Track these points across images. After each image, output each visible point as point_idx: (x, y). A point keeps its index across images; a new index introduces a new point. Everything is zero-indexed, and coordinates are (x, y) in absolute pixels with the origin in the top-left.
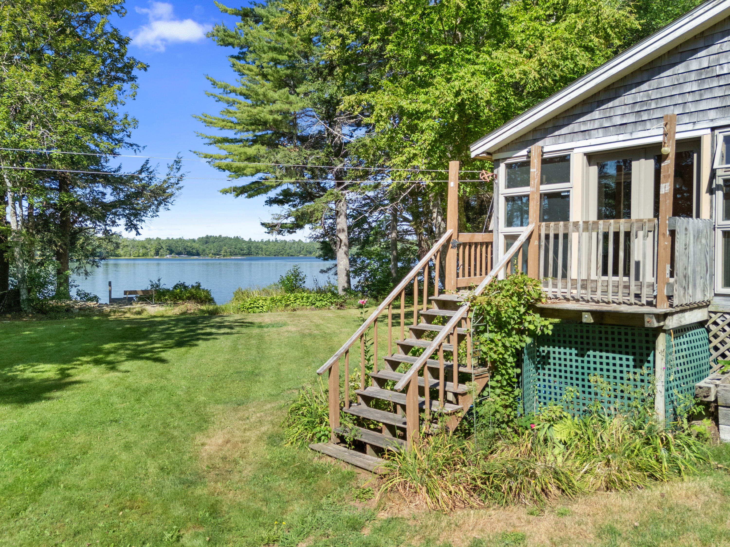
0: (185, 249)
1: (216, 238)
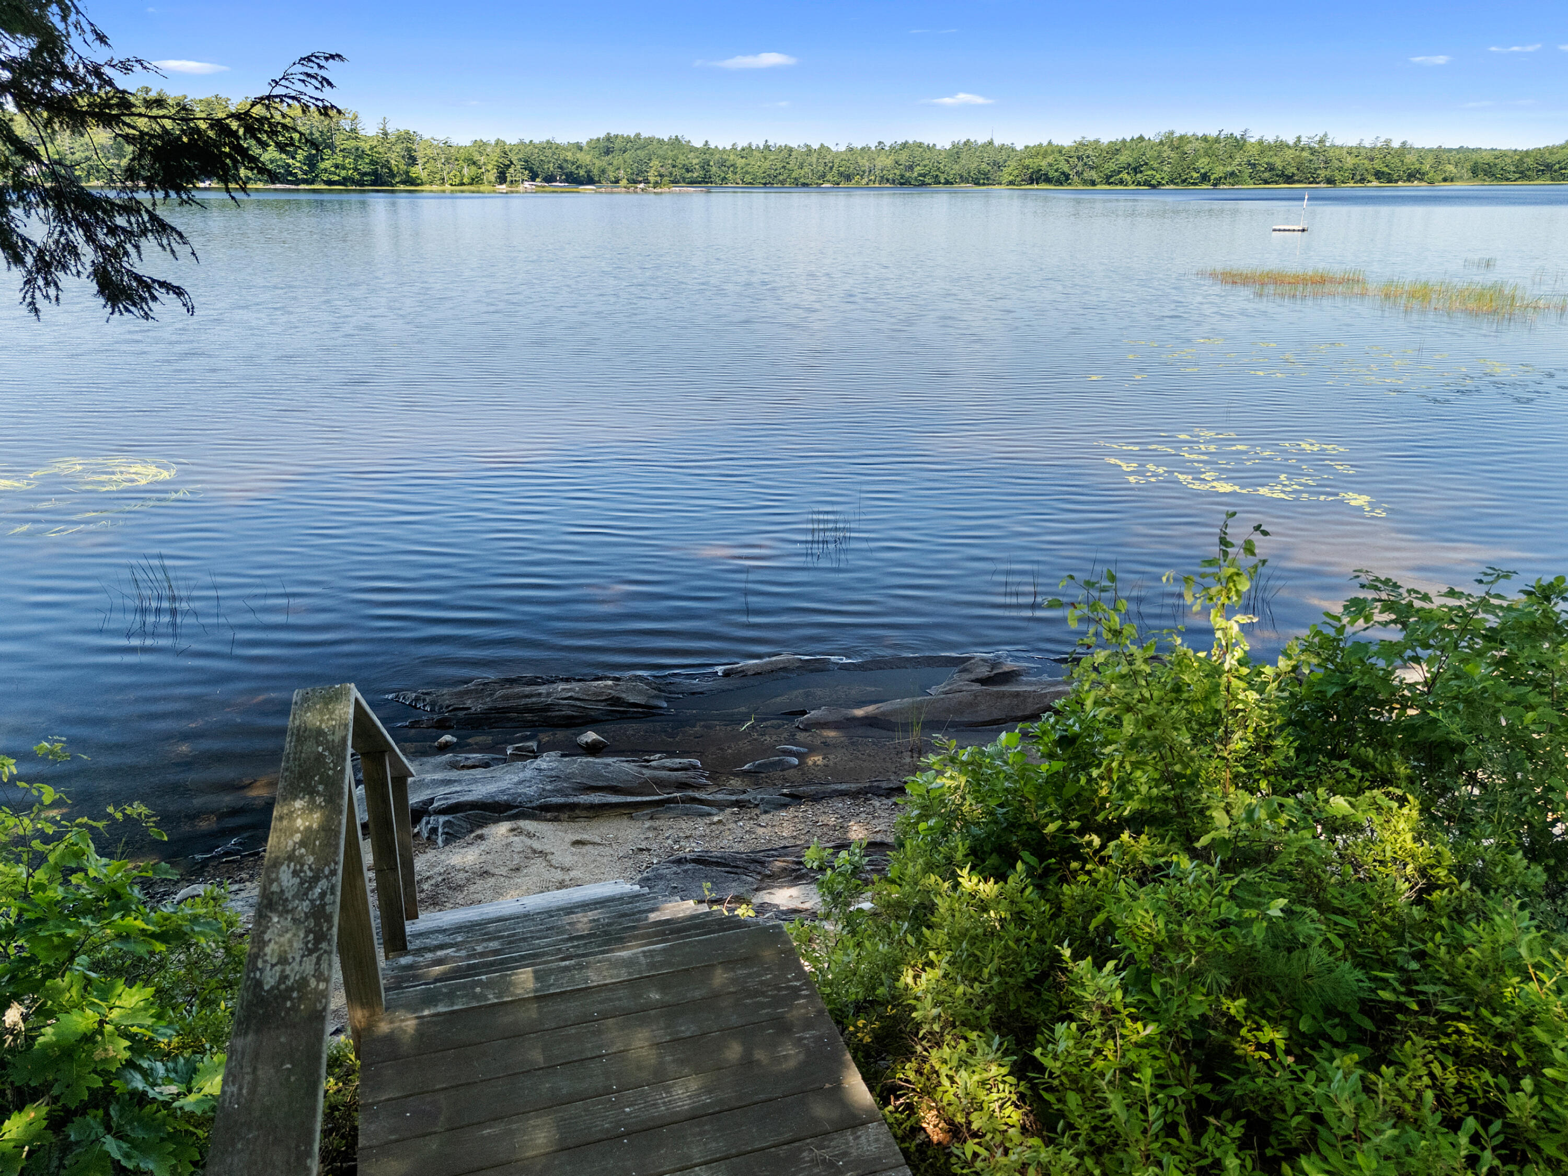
0: (561, 167)
1: (628, 140)
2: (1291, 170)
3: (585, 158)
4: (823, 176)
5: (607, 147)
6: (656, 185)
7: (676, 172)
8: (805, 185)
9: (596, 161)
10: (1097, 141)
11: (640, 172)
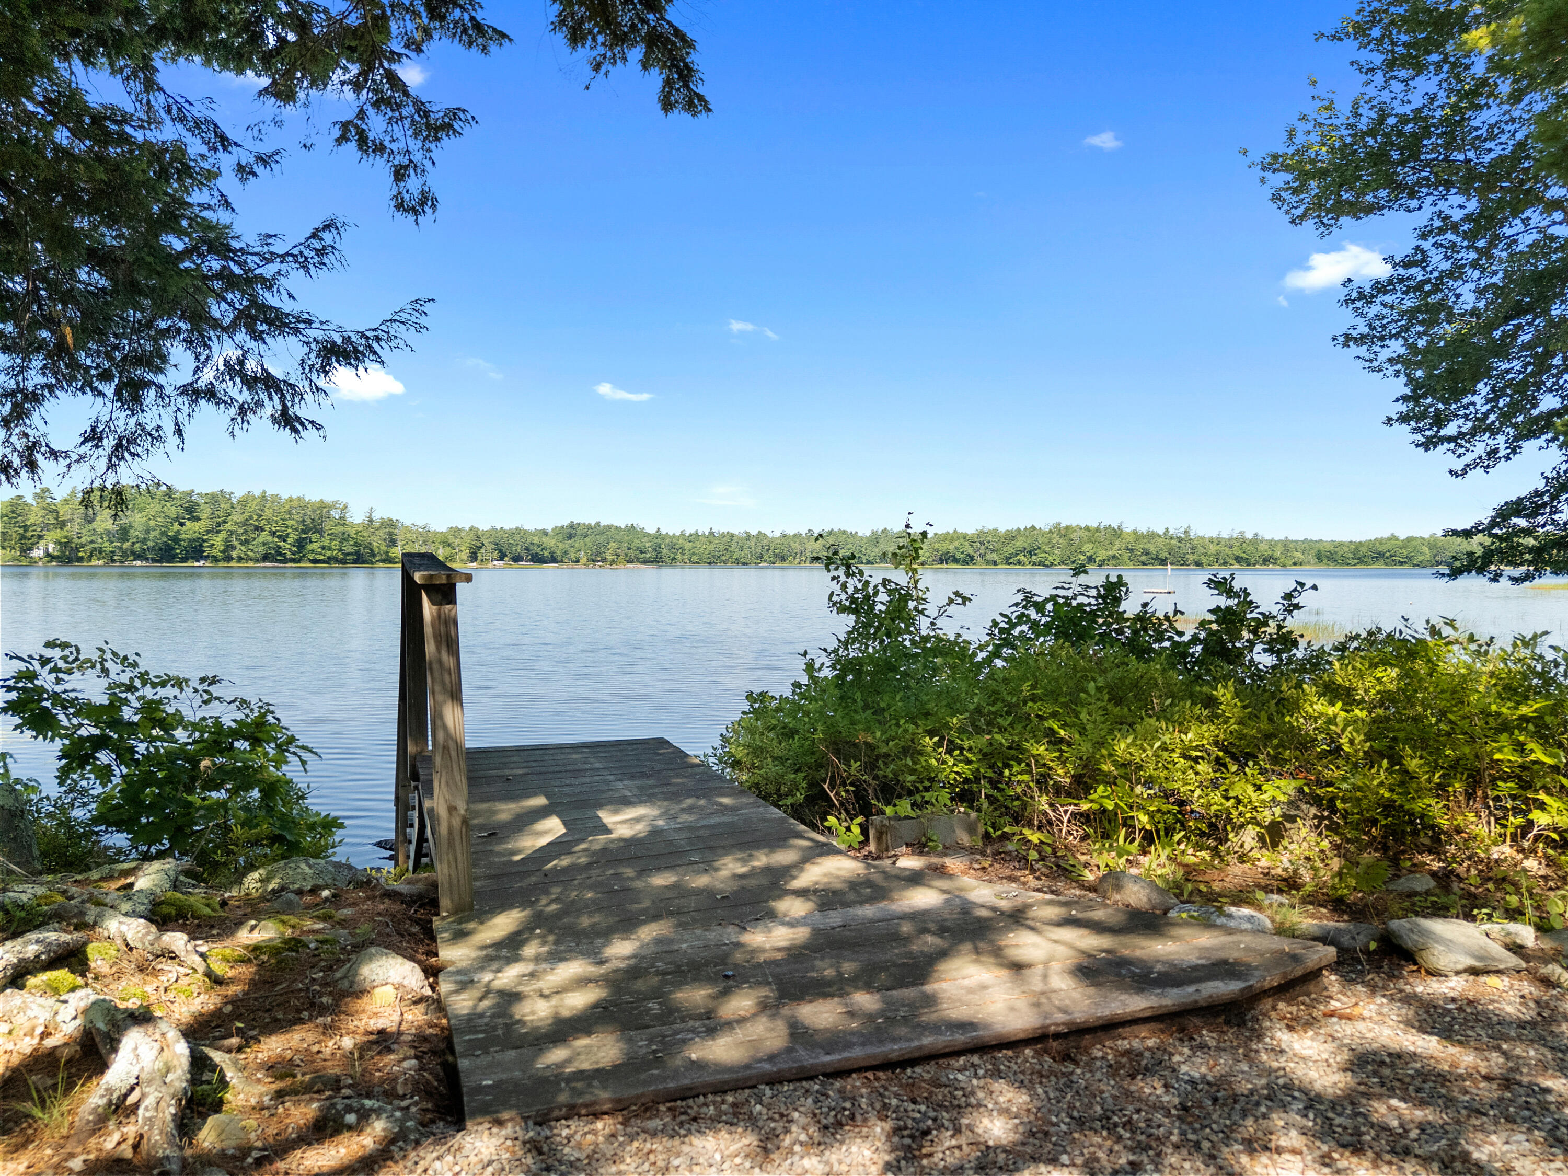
0: (527, 549)
1: (589, 527)
2: (1163, 555)
3: (550, 542)
4: (761, 557)
5: (571, 532)
6: (613, 562)
7: (630, 553)
8: (744, 564)
9: (560, 545)
10: (996, 530)
11: (599, 553)
